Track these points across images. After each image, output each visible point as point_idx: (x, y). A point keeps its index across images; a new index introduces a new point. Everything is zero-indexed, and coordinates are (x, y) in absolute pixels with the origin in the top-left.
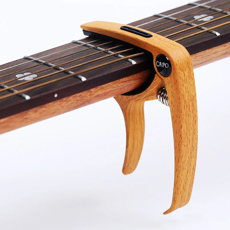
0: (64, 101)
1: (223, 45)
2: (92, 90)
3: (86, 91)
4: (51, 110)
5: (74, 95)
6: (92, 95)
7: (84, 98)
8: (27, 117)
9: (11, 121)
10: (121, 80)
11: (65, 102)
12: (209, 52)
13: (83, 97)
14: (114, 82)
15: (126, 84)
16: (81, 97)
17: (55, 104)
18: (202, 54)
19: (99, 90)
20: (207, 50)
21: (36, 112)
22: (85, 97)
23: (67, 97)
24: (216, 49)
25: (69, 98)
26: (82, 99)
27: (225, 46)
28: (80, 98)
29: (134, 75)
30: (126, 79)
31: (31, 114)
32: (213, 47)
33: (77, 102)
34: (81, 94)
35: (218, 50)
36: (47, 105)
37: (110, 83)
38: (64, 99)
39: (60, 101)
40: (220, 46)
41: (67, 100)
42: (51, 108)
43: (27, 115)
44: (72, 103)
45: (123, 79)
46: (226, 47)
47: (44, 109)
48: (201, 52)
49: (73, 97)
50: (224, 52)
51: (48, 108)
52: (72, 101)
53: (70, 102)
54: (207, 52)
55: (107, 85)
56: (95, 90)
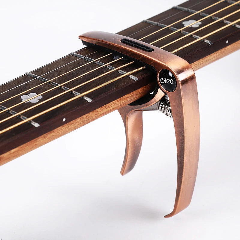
0: (71, 124)
1: (215, 53)
2: (98, 110)
3: (92, 112)
4: (59, 134)
5: (81, 117)
6: (97, 114)
8: (37, 143)
9: (21, 150)
10: (124, 97)
11: (73, 124)
12: (202, 61)
13: (89, 117)
14: (118, 99)
15: (128, 100)
16: (87, 117)
17: (63, 128)
18: (196, 64)
19: (104, 109)
20: (201, 60)
21: (45, 137)
22: (90, 117)
23: (75, 120)
24: (208, 58)
25: (76, 120)
27: (217, 53)
28: (87, 119)
29: (136, 91)
30: (129, 95)
31: (40, 139)
32: (206, 56)
33: (83, 123)
34: (87, 114)
35: (211, 58)
36: (55, 130)
37: (114, 101)
38: (72, 122)
39: (68, 125)
40: (212, 54)
41: (74, 122)
42: (59, 132)
43: (36, 142)
44: (79, 124)
45: (126, 96)
46: (217, 54)
47: (53, 134)
48: (196, 62)
49: (80, 119)
50: (215, 58)
51: (57, 132)
52: (79, 122)
53: (76, 124)
55: (111, 103)
56: (100, 110)
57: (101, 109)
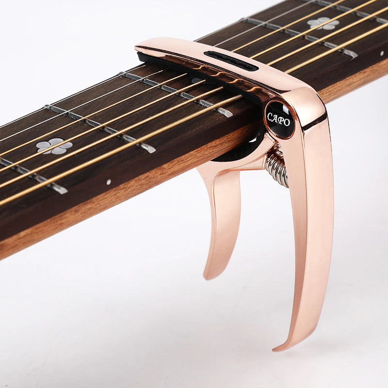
0: (121, 189)
1: (362, 71)
2: (165, 166)
3: (155, 169)
5: (136, 178)
6: (164, 173)
7: (153, 180)
8: (63, 221)
9: (37, 233)
10: (209, 145)
11: (123, 190)
12: (341, 85)
14: (199, 149)
15: (216, 149)
16: (148, 179)
17: (107, 196)
18: (330, 89)
19: (176, 164)
20: (338, 83)
21: (76, 211)
22: (153, 178)
23: (126, 183)
24: (351, 80)
25: (129, 183)
26: (150, 182)
27: (365, 72)
29: (228, 135)
30: (217, 142)
31: (69, 215)
32: (348, 77)
33: (141, 188)
34: (147, 174)
35: (355, 80)
36: (94, 199)
37: (192, 152)
38: (122, 186)
39: (115, 190)
40: (357, 74)
41: (126, 186)
42: (100, 202)
43: (62, 219)
44: (134, 190)
45: (213, 143)
46: (366, 74)
47: (89, 206)
48: (330, 87)
49: (136, 180)
50: (362, 81)
51: (96, 203)
52: (134, 187)
53: (130, 190)
54: (338, 85)
55: (187, 155)
56: (169, 166)
57: (171, 165)
